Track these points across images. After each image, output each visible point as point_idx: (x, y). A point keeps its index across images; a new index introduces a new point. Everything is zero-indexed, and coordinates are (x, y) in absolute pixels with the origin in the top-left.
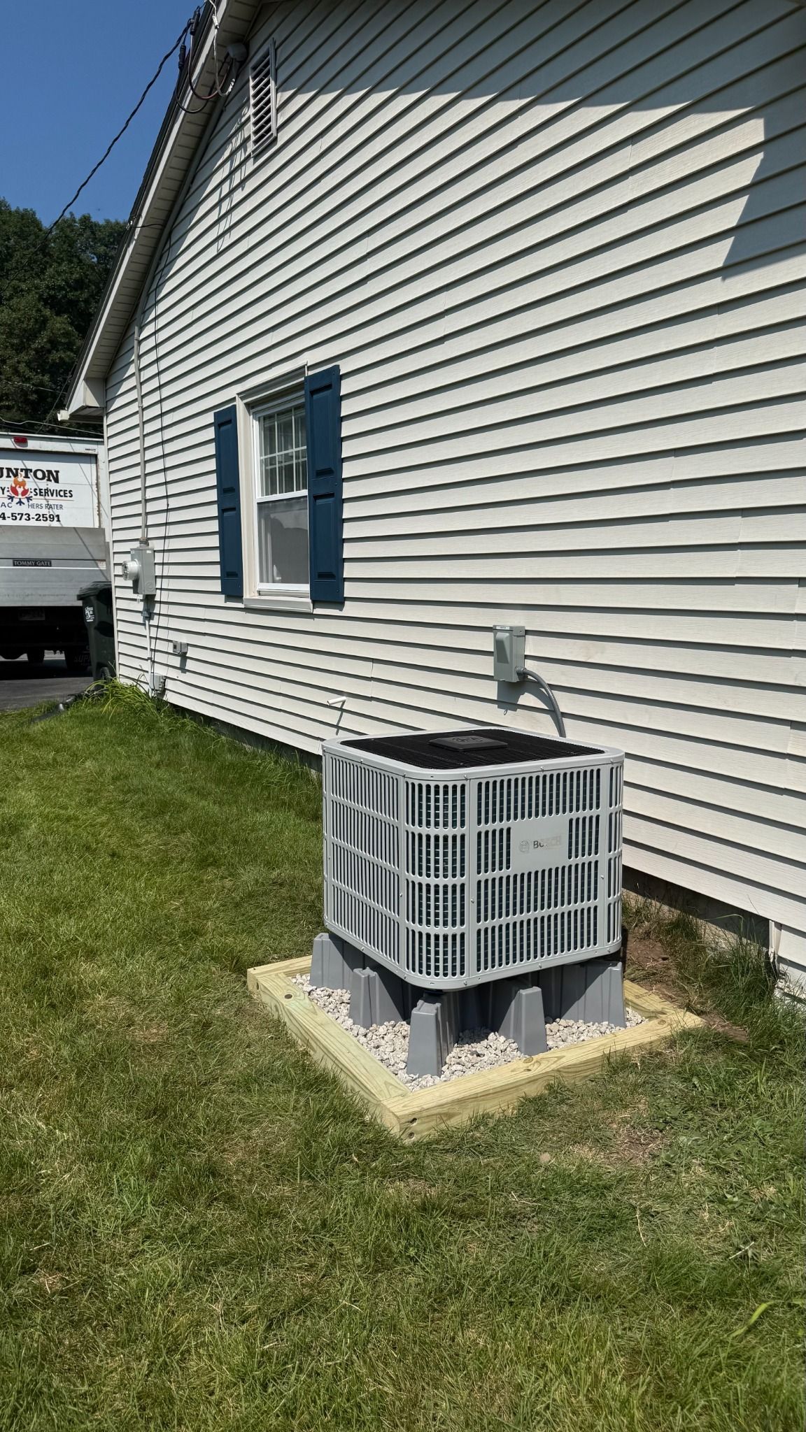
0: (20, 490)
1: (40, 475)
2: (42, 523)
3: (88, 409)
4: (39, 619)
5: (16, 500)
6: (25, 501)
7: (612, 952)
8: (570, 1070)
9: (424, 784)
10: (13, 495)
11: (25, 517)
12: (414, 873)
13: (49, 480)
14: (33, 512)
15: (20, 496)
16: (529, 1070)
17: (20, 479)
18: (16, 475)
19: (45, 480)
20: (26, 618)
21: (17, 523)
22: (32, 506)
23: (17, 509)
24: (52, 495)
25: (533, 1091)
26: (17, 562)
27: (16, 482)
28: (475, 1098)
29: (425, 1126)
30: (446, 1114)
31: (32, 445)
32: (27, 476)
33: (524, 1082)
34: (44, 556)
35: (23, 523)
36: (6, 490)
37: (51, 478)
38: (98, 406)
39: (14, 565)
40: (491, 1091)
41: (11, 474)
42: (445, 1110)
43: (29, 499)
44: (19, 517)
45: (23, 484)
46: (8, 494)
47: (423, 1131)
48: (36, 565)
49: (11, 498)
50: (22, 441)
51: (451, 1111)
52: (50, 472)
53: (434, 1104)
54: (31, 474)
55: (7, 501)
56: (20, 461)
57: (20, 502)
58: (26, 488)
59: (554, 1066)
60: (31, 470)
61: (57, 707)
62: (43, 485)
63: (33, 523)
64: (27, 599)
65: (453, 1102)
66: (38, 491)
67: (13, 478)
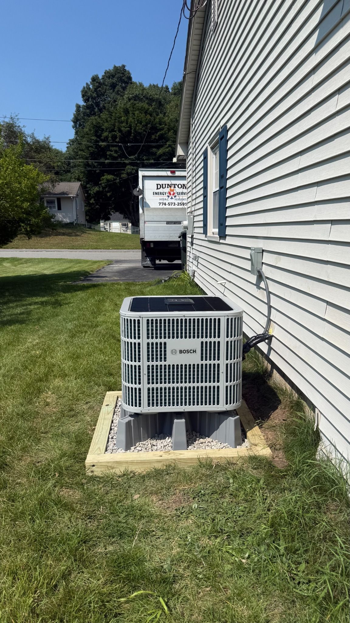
0: (172, 193)
1: (180, 186)
2: (180, 207)
3: (180, 157)
4: (176, 246)
5: (170, 197)
6: (173, 197)
7: (228, 410)
8: (181, 461)
9: (133, 319)
10: (169, 195)
11: (173, 204)
12: (128, 361)
13: (183, 188)
14: (176, 202)
15: (172, 196)
16: (161, 456)
17: (172, 188)
18: (170, 187)
19: (182, 188)
20: (171, 246)
21: (170, 207)
22: (176, 199)
23: (170, 201)
24: (184, 194)
25: (159, 466)
26: (168, 223)
27: (171, 190)
28: (127, 462)
29: (99, 470)
30: (111, 467)
31: (178, 174)
32: (175, 187)
33: (154, 461)
34: (178, 220)
35: (173, 206)
36: (167, 193)
37: (184, 187)
38: (184, 155)
39: (167, 224)
40: (135, 462)
41: (169, 187)
42: (110, 465)
43: (175, 196)
44: (171, 204)
45: (173, 191)
46: (167, 195)
47: (98, 472)
48: (175, 224)
49: (168, 196)
50: (173, 172)
51: (113, 466)
52: (184, 185)
53: (105, 461)
54: (176, 186)
55: (167, 198)
56: (169, 181)
57: (172, 198)
58: (174, 192)
59: (174, 457)
60: (176, 185)
61: (161, 281)
62: (181, 190)
63: (176, 206)
64: (171, 238)
65: (114, 462)
66: (179, 193)
67: (169, 188)
